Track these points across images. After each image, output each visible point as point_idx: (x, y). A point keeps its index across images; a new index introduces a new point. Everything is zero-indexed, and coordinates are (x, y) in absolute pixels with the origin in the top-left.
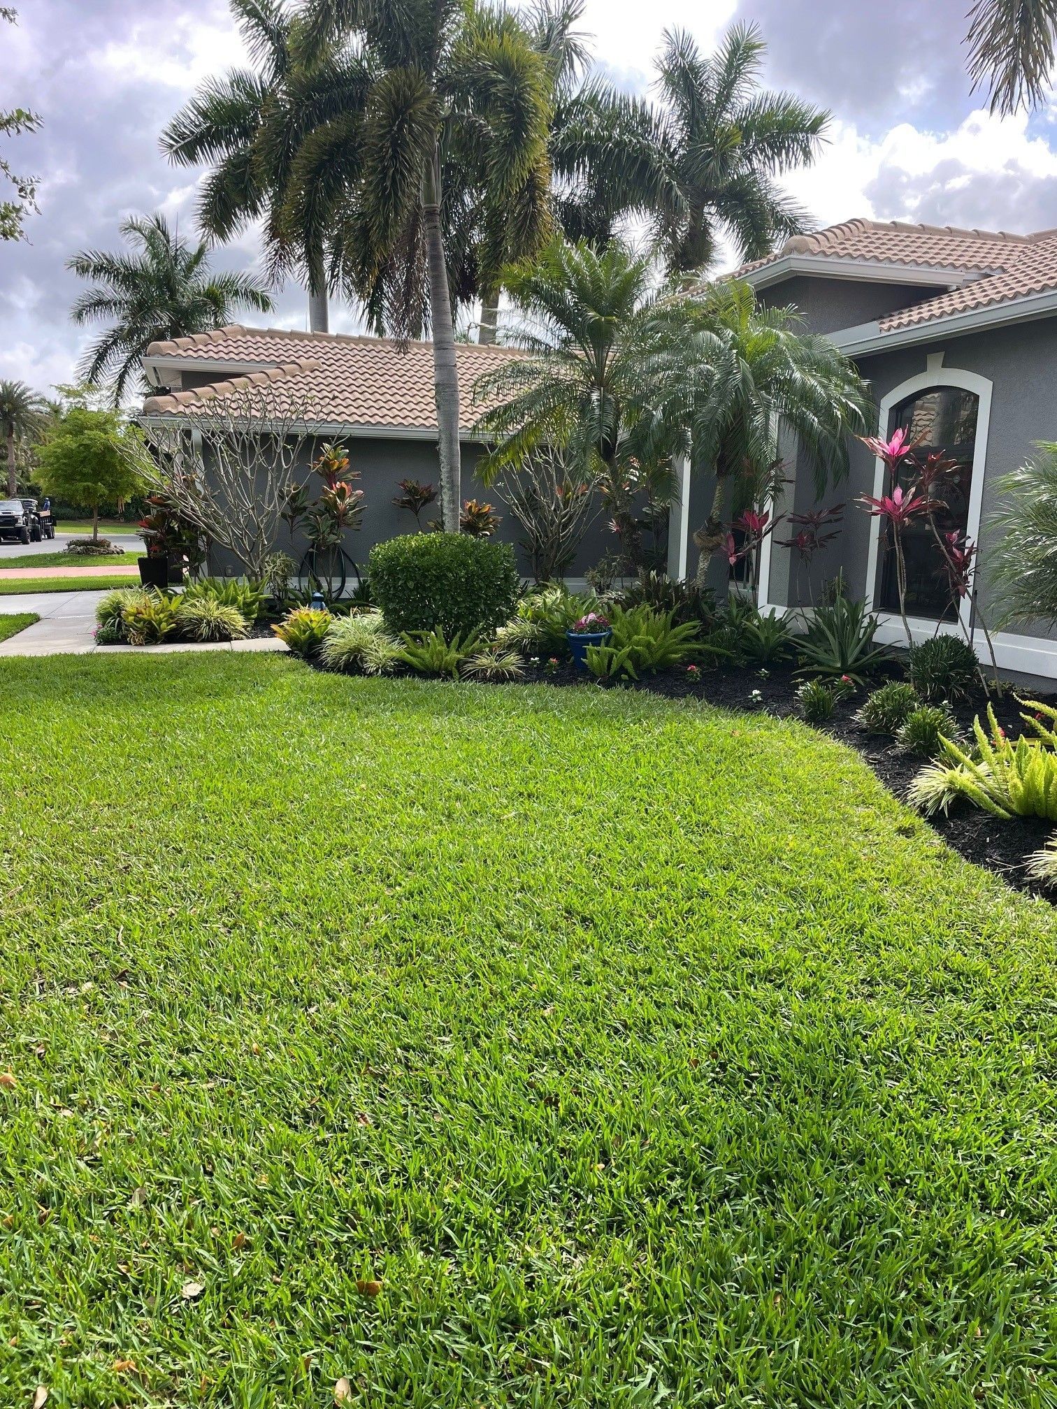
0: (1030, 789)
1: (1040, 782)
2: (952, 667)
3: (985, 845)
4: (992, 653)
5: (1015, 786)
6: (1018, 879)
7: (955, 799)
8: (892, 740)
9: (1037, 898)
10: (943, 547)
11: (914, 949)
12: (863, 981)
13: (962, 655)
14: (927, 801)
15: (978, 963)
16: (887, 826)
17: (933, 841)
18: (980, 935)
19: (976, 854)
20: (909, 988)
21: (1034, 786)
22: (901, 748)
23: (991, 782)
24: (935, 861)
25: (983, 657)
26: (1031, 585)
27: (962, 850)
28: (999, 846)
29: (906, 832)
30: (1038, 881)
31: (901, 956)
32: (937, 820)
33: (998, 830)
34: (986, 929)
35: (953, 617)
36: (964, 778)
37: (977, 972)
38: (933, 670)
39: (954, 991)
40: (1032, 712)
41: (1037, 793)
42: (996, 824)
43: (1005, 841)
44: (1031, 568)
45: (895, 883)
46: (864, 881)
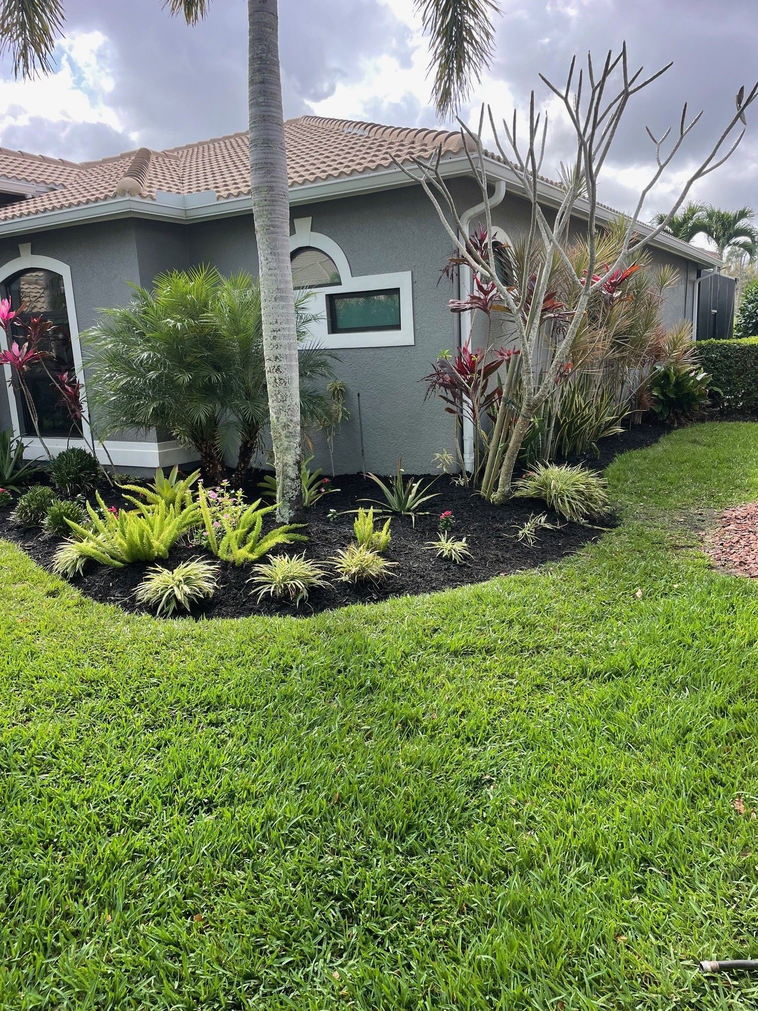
0: (132, 545)
1: (136, 538)
2: (81, 470)
3: (109, 589)
4: (109, 456)
5: (120, 544)
6: (132, 605)
7: (86, 562)
8: (40, 530)
9: (143, 614)
10: (58, 385)
11: (59, 676)
12: (22, 712)
13: (87, 462)
14: (67, 568)
15: (106, 670)
16: (40, 592)
17: (74, 594)
18: (106, 651)
19: (103, 597)
20: (56, 705)
21: (134, 542)
22: (47, 534)
23: (107, 545)
24: (75, 609)
25: (103, 460)
26: (116, 405)
27: (95, 597)
28: (119, 587)
29: (53, 594)
30: (144, 604)
31: (50, 684)
32: (75, 580)
33: (117, 576)
34: (109, 646)
35: (77, 433)
36: (88, 547)
37: (104, 677)
38: (68, 474)
39: (89, 695)
40: (128, 492)
41: (137, 546)
42: (116, 573)
43: (122, 582)
44: (114, 395)
45: (44, 632)
46: (21, 638)
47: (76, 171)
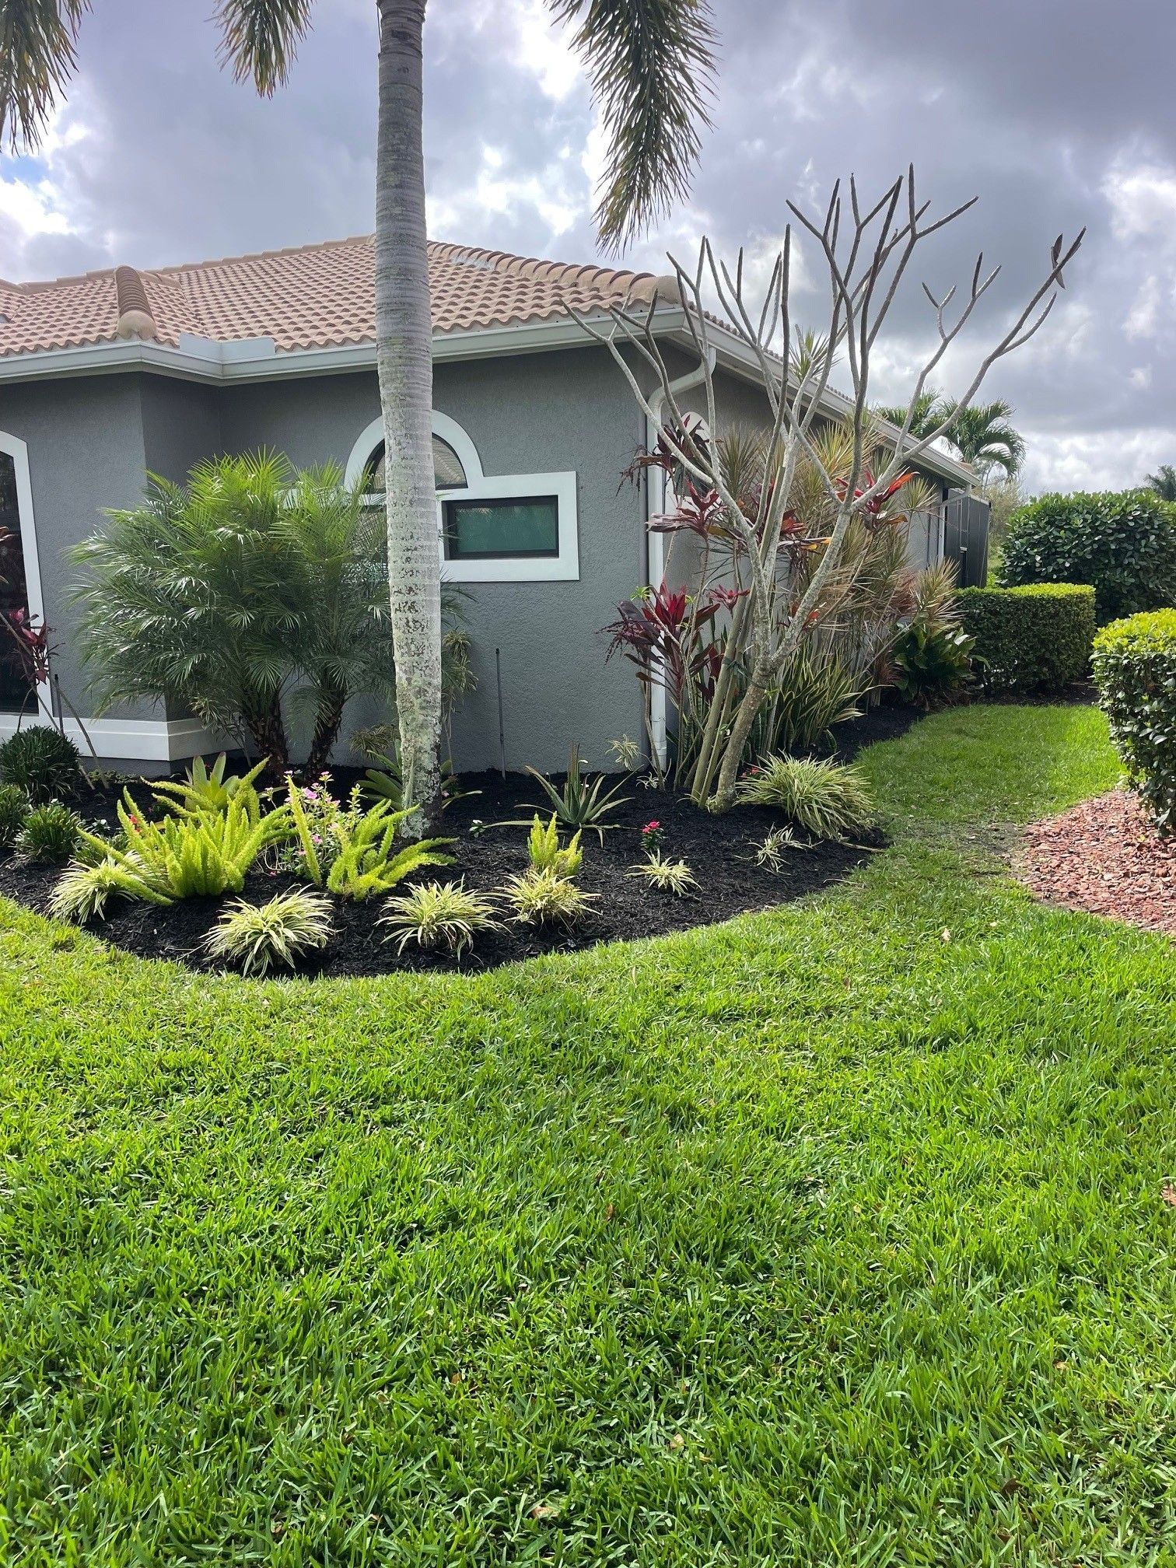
0: (189, 869)
1: (197, 859)
2: (51, 761)
3: (153, 937)
4: (89, 741)
5: (174, 869)
6: (199, 962)
7: (108, 898)
8: (11, 852)
9: (224, 974)
10: (11, 629)
11: (122, 1062)
12: (76, 1116)
13: (58, 748)
14: (77, 908)
15: (194, 1053)
16: (40, 947)
17: (95, 948)
18: (183, 1026)
19: (147, 948)
20: (132, 1102)
21: (192, 865)
22: (22, 859)
23: (143, 869)
24: (108, 967)
25: (81, 747)
26: (130, 661)
27: (132, 948)
28: (169, 935)
29: (59, 946)
30: (220, 957)
31: (109, 1074)
32: (94, 925)
33: (163, 919)
34: (188, 1018)
35: (31, 706)
36: (111, 871)
37: (194, 1062)
38: (29, 768)
39: (178, 1089)
40: (161, 792)
41: (196, 871)
42: (160, 913)
43: (173, 928)
44: (125, 643)
45: (75, 1001)
46: (37, 1011)
47: (16, 296)
